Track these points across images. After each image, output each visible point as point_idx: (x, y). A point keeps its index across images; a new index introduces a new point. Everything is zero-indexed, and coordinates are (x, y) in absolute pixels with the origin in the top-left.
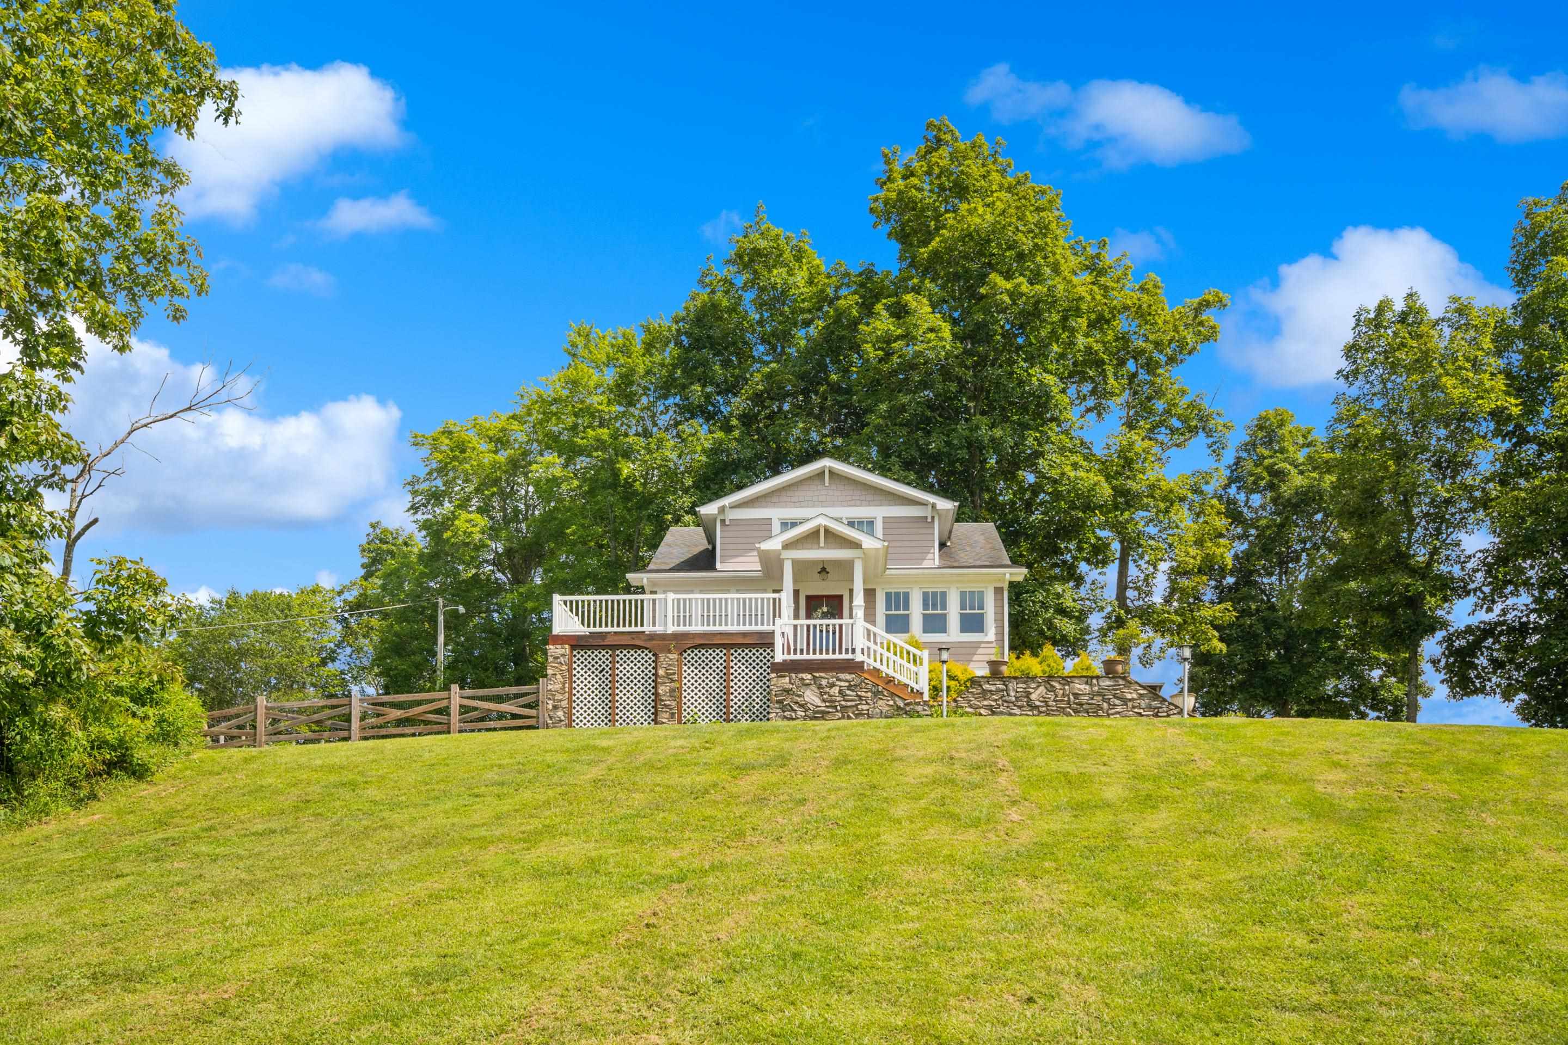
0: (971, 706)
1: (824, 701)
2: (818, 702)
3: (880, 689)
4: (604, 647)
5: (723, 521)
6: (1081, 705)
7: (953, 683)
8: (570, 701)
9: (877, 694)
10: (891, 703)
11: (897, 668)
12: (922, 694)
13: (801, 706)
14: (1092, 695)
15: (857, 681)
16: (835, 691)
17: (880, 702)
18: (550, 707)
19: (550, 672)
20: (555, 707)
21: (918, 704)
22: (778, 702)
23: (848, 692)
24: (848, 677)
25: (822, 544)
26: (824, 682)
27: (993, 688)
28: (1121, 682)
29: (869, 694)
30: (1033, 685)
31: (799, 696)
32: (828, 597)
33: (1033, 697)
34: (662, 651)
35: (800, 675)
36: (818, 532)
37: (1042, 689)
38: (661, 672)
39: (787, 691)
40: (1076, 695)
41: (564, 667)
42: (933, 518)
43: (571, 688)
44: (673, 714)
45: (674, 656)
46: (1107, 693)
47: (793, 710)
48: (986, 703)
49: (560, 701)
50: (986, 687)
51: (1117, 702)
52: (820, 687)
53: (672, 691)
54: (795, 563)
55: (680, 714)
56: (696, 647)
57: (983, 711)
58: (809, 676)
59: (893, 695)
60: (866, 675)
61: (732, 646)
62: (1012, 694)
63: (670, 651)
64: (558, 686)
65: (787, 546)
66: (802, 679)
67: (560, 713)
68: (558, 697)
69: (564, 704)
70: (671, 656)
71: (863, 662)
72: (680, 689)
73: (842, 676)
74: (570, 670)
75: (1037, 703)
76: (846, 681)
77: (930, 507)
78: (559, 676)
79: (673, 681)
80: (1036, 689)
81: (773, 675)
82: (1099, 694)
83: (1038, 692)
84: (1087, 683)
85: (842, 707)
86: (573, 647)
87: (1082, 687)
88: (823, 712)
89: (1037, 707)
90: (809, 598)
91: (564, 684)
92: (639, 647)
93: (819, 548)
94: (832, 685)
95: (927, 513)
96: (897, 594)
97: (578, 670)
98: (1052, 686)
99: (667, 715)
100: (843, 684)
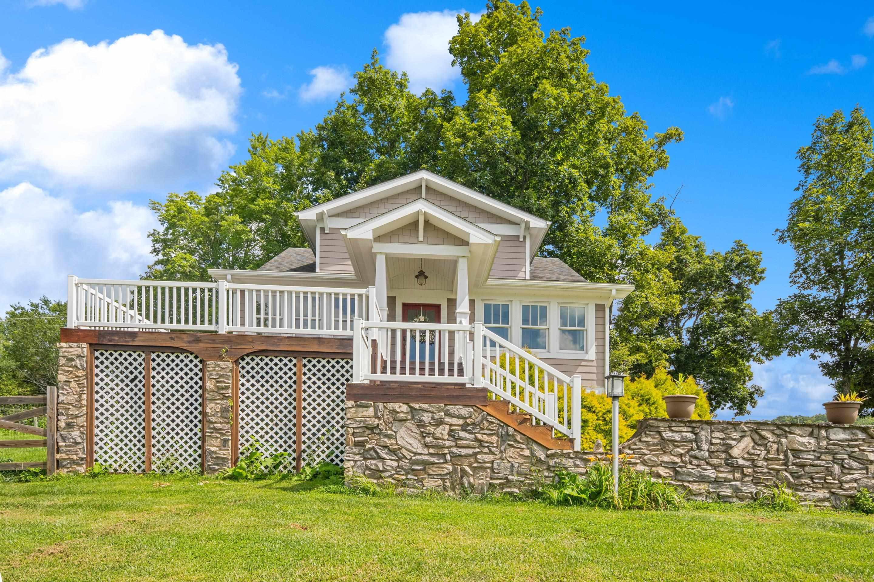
0: (644, 463)
1: (426, 446)
2: (417, 446)
3: (511, 431)
4: (135, 348)
5: (322, 229)
6: (803, 466)
7: (590, 416)
8: (90, 418)
9: (504, 438)
10: (527, 453)
11: (535, 401)
12: (572, 441)
13: (393, 452)
14: (819, 453)
15: (477, 417)
16: (443, 431)
17: (510, 452)
18: (62, 424)
19: (61, 378)
20: (69, 426)
21: (567, 456)
22: (356, 444)
23: (463, 434)
24: (464, 411)
25: (421, 238)
26: (426, 418)
27: (677, 437)
28: (861, 435)
29: (494, 439)
30: (736, 435)
31: (389, 437)
32: (426, 306)
33: (735, 452)
34: (211, 358)
35: (390, 406)
36: (415, 224)
37: (747, 442)
38: (209, 385)
39: (371, 429)
40: (796, 452)
41: (81, 373)
42: (525, 237)
43: (91, 400)
44: (225, 441)
45: (228, 365)
46: (839, 450)
47: (382, 459)
48: (666, 458)
49: (76, 417)
50: (667, 434)
51: (855, 464)
52: (420, 424)
53: (224, 410)
54: (390, 260)
55: (235, 441)
56: (257, 353)
57: (661, 471)
58: (405, 408)
59: (529, 440)
60: (489, 410)
61: (304, 354)
62: (705, 447)
63: (221, 358)
64: (73, 398)
65: (379, 238)
66: (394, 412)
67: (75, 434)
68: (73, 411)
69: (82, 421)
70: (222, 364)
71: (485, 390)
72: (235, 408)
73: (453, 409)
74: (90, 376)
75: (741, 462)
76: (460, 417)
77: (523, 226)
78: (73, 384)
79: (225, 397)
80: (739, 441)
81: (350, 404)
82: (828, 452)
83: (742, 445)
84: (811, 435)
85: (454, 456)
86: (93, 347)
87: (805, 440)
88: (425, 463)
89: (741, 468)
90: (406, 306)
91: (80, 395)
92: (183, 351)
93: (418, 242)
94: (440, 423)
95: (520, 232)
96: (496, 306)
97: (99, 376)
98: (763, 437)
99: (218, 442)
100: (455, 421)
